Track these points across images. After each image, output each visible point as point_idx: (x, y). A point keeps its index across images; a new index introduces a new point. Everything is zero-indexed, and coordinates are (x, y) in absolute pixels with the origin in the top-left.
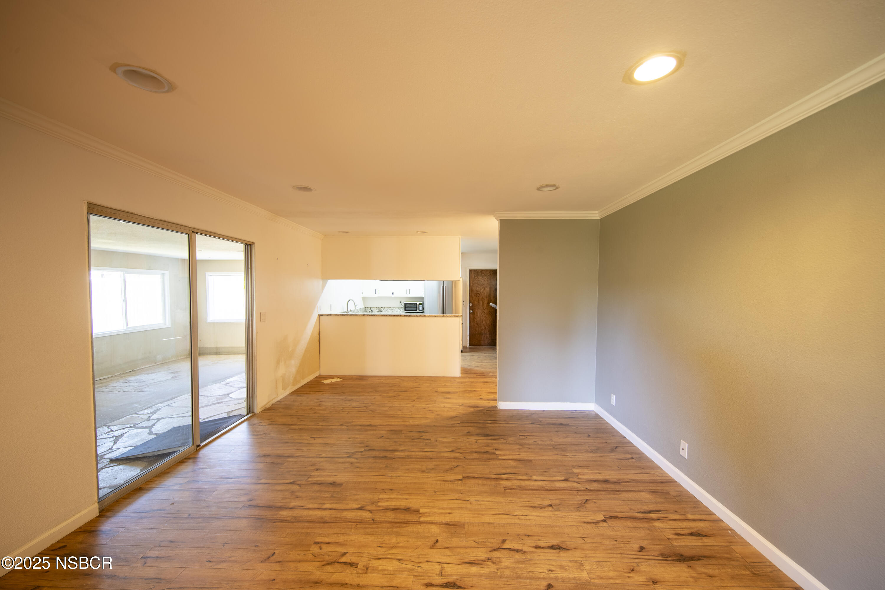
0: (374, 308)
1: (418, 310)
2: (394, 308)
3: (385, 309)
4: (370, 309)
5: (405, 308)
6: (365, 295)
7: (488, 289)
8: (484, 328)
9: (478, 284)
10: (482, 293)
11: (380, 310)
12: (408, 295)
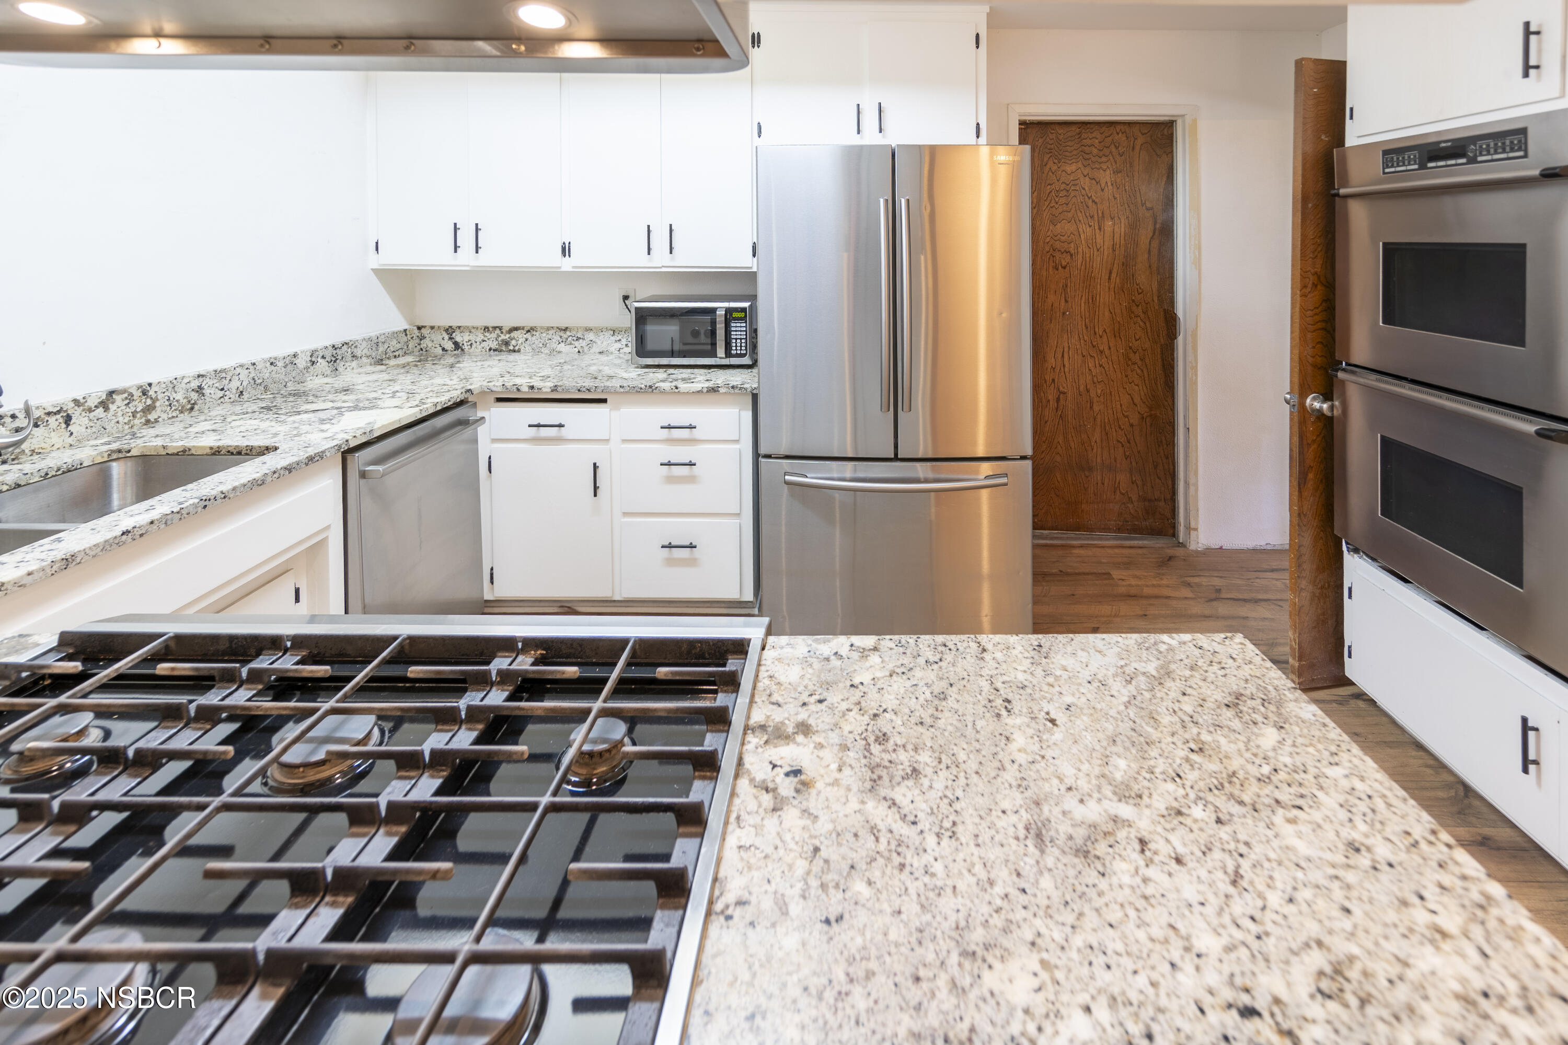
0: (470, 330)
1: (721, 352)
2: (589, 330)
3: (535, 339)
4: (447, 337)
5: (641, 340)
6: (392, 257)
7: (1122, 228)
8: (1097, 436)
9: (1063, 200)
10: (1087, 250)
11: (507, 343)
12: (661, 260)
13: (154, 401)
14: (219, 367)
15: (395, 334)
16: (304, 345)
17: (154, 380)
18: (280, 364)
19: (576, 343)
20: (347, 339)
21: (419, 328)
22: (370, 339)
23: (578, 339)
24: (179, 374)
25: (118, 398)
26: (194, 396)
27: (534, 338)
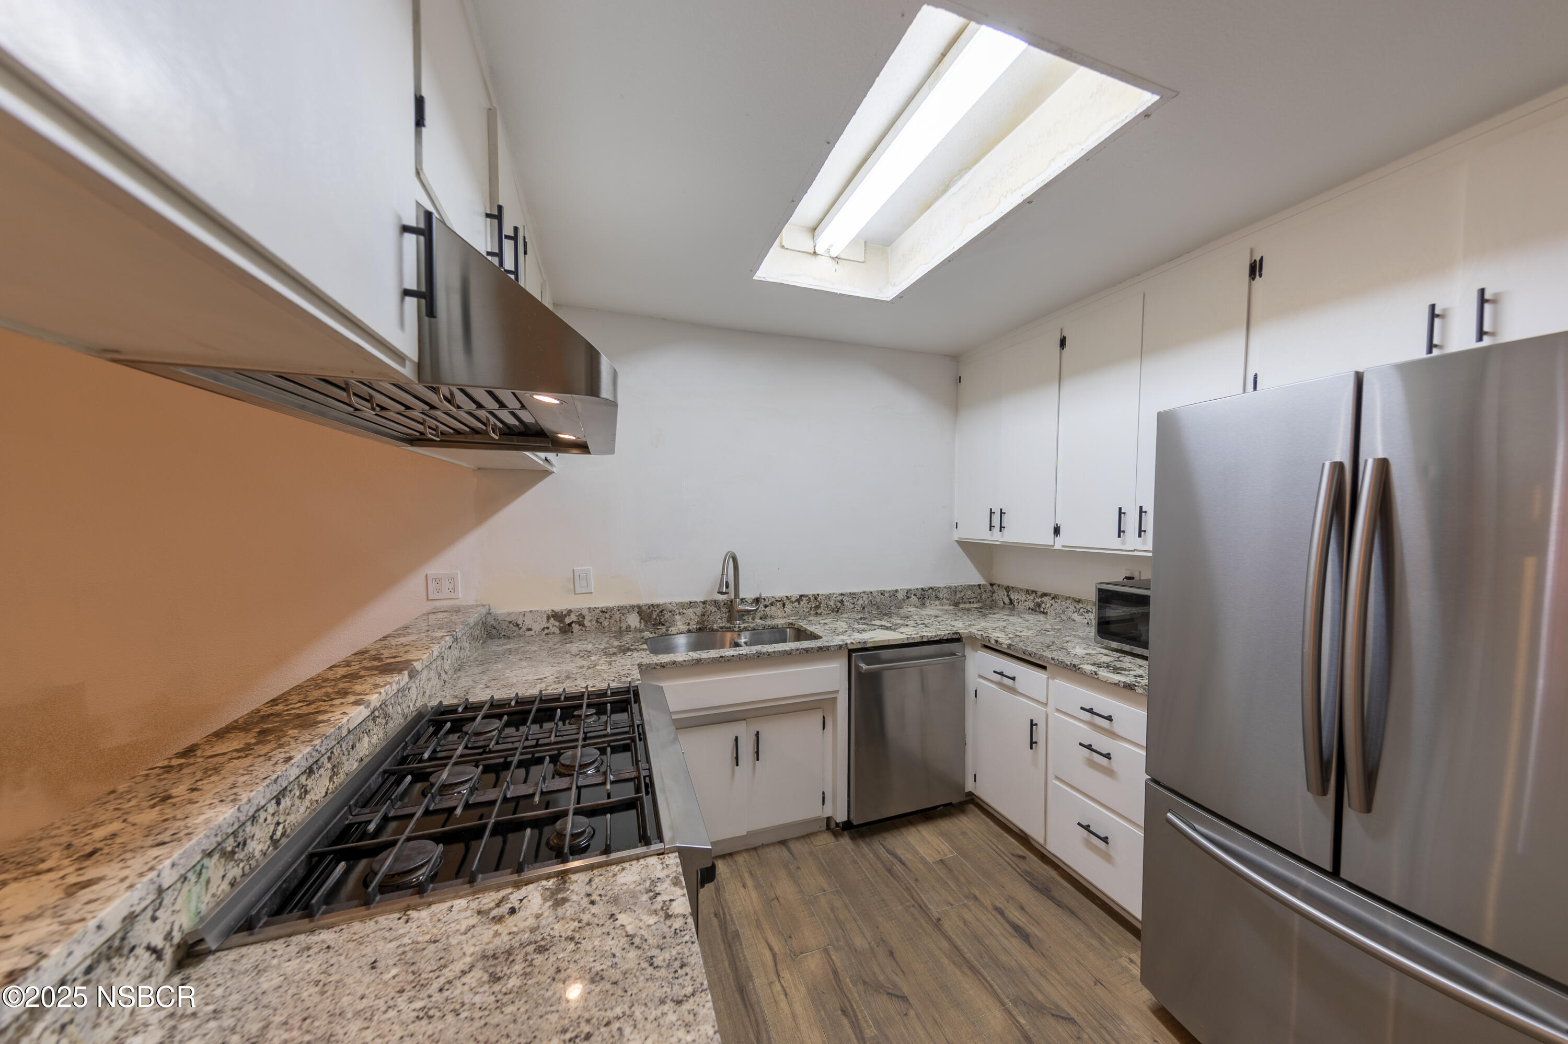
4: (1006, 594)
12: (1133, 543)
13: (820, 603)
14: (852, 591)
15: (970, 587)
16: (902, 585)
17: (820, 593)
18: (887, 595)
19: (1086, 615)
20: (932, 586)
21: (992, 585)
22: (950, 588)
23: (1088, 612)
24: (832, 592)
25: (804, 599)
26: (839, 605)
27: (1057, 605)
